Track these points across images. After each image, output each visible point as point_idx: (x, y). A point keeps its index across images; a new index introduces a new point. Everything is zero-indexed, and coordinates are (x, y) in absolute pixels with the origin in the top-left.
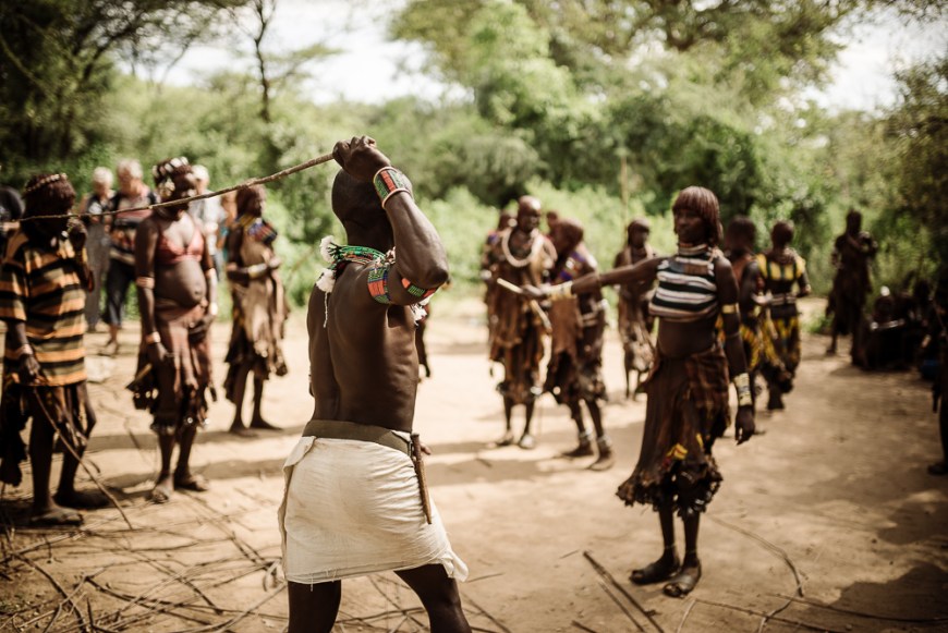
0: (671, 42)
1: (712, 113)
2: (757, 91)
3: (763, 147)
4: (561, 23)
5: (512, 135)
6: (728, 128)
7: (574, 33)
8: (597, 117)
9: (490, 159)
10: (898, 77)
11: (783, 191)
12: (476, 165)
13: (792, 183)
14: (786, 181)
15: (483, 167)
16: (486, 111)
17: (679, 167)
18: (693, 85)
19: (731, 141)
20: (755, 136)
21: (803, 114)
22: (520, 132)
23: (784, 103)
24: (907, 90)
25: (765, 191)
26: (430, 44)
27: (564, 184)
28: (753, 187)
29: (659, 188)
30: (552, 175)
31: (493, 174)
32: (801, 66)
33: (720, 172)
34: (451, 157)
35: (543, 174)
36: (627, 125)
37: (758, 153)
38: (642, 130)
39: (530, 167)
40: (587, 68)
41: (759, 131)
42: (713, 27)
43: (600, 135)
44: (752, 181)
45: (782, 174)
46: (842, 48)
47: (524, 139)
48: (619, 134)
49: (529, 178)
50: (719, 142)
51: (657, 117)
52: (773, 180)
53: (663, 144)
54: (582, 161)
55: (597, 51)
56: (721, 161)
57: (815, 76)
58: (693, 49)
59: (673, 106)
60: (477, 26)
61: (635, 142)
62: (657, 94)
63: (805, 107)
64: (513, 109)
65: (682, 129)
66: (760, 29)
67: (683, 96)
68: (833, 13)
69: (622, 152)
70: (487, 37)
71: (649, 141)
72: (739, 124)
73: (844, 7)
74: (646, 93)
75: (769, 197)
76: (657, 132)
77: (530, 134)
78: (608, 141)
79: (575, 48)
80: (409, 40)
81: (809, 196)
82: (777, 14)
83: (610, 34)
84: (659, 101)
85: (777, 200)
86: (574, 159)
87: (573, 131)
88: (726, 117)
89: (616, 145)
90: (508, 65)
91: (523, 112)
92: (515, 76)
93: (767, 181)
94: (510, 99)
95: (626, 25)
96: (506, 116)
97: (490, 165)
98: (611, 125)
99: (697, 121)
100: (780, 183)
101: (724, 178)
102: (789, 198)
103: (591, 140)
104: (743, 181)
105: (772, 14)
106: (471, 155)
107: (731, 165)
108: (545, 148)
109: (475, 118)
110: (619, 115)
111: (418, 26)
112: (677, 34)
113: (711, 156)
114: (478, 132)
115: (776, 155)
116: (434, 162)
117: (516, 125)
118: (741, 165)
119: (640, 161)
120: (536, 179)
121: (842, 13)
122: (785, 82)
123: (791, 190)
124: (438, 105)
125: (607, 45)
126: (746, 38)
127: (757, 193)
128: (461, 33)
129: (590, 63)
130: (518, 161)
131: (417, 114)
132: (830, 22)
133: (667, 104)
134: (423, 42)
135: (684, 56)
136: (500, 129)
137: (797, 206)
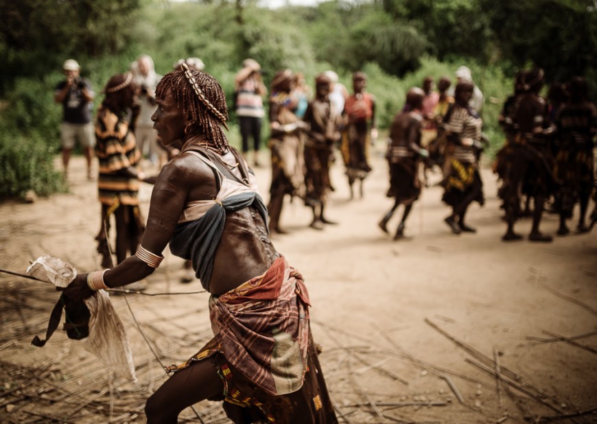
5: (409, 24)
12: (383, 47)
15: (388, 48)
16: (390, 7)
17: (530, 42)
19: (571, 20)
22: (415, 22)
27: (445, 57)
28: (586, 53)
29: (514, 57)
30: (436, 51)
31: (396, 53)
34: (366, 42)
35: (430, 52)
36: (493, 13)
38: (502, 16)
39: (421, 47)
43: (471, 22)
47: (417, 27)
48: (486, 19)
49: (421, 55)
53: (517, 25)
54: (459, 40)
56: (563, 35)
61: (498, 24)
64: (408, 5)
65: (532, 13)
69: (488, 32)
71: (508, 24)
72: (577, 7)
76: (514, 16)
77: (421, 23)
78: (477, 25)
86: (452, 39)
87: (451, 18)
89: (483, 27)
91: (415, 7)
96: (403, 10)
97: (393, 47)
98: (480, 13)
99: (545, 6)
101: (565, 48)
103: (465, 25)
104: (579, 50)
106: (379, 40)
107: (570, 38)
108: (432, 32)
109: (381, 13)
110: (487, 6)
113: (555, 32)
114: (385, 23)
117: (410, 17)
118: (578, 37)
119: (500, 38)
120: (426, 55)
127: (588, 57)
130: (413, 43)
131: (341, 11)
136: (400, 21)
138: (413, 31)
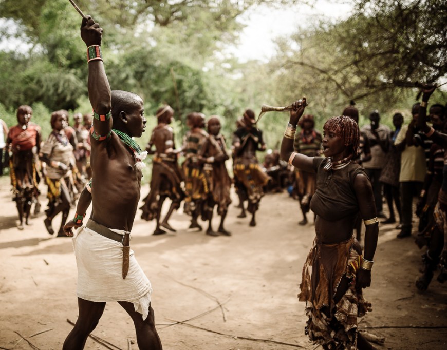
0: (157, 21)
1: (179, 59)
2: (203, 49)
3: (207, 77)
4: (96, 10)
5: (69, 73)
6: (189, 68)
7: (102, 15)
8: (116, 61)
9: (56, 86)
10: (274, 41)
11: (218, 101)
12: (48, 90)
13: (223, 97)
14: (220, 95)
15: (52, 91)
16: (53, 58)
17: (163, 89)
18: (169, 44)
19: (190, 74)
20: (203, 72)
21: (228, 61)
22: (73, 71)
23: (218, 55)
24: (278, 48)
25: (209, 101)
26: (19, 21)
28: (203, 99)
29: (153, 100)
31: (58, 95)
32: (226, 35)
33: (184, 91)
34: (33, 85)
36: (134, 66)
37: (204, 81)
38: (142, 69)
39: (80, 91)
40: (110, 35)
41: (205, 69)
42: (179, 14)
43: (119, 72)
44: (201, 96)
45: (217, 92)
46: (246, 26)
47: (75, 74)
48: (129, 71)
49: (79, 97)
50: (183, 75)
51: (150, 62)
52: (213, 95)
53: (153, 76)
55: (118, 26)
56: (185, 85)
57: (233, 40)
58: (169, 25)
59: (159, 56)
60: (45, 11)
61: (139, 75)
62: (149, 49)
63: (229, 57)
64: (69, 57)
65: (163, 68)
66: (204, 15)
67: (163, 50)
68: (241, 8)
69: (132, 81)
70: (51, 17)
71: (146, 75)
72: (194, 65)
73: (246, 5)
74: (143, 48)
75: (211, 105)
76: (150, 70)
77: (79, 71)
78: (123, 76)
79: (104, 24)
80: (8, 18)
81: (232, 103)
82: (213, 7)
83: (124, 17)
84: (150, 53)
85: (216, 106)
88: (187, 61)
89: (127, 78)
90: (64, 33)
91: (75, 59)
92: (68, 39)
93: (210, 96)
94: (67, 52)
95: (133, 12)
96: (65, 62)
97: (57, 90)
98: (125, 66)
99: (172, 64)
100: (217, 97)
101: (187, 94)
102: (222, 105)
104: (197, 96)
105: (210, 8)
106: (45, 84)
107: (191, 87)
109: (46, 62)
110: (130, 61)
111: (13, 9)
112: (160, 17)
113: (180, 83)
114: (49, 71)
115: (213, 82)
116: (23, 88)
117: (71, 66)
118: (196, 87)
119: (142, 86)
120: (83, 97)
121: (245, 8)
122: (218, 44)
123: (223, 100)
124: (27, 56)
125: (122, 22)
126: (197, 19)
127: (204, 102)
128: (38, 15)
129: (112, 32)
130: (73, 87)
131: (12, 59)
132: (239, 13)
133: (154, 55)
134: (15, 19)
135: (165, 29)
136: (61, 70)
137: (227, 109)
138: (72, 77)
